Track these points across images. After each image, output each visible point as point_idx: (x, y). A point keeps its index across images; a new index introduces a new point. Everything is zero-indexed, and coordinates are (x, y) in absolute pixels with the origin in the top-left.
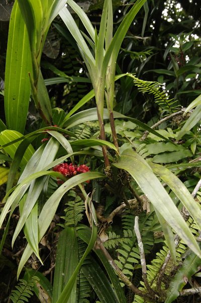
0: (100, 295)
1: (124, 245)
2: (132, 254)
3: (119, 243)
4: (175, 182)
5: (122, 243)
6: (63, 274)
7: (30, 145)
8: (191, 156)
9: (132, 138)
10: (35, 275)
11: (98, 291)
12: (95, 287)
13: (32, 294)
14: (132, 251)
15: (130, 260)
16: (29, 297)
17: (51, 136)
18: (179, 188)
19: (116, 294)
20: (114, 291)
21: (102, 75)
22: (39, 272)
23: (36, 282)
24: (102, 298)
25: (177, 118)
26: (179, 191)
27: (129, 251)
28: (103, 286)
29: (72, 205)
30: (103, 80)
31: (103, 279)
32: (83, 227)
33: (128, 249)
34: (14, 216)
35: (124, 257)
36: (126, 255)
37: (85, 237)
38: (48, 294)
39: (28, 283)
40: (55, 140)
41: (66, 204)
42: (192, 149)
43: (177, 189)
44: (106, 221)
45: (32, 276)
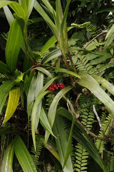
0: (78, 140)
1: (84, 112)
2: (89, 116)
3: (81, 112)
4: (110, 86)
5: (83, 112)
6: (59, 135)
7: (27, 75)
8: (111, 56)
9: (76, 53)
10: (41, 138)
11: (77, 139)
12: (75, 137)
13: (42, 147)
14: (89, 115)
15: (89, 119)
16: (41, 149)
17: (38, 70)
18: (112, 89)
19: (86, 138)
20: (85, 137)
21: (61, 34)
22: (42, 136)
23: (43, 141)
24: (80, 142)
25: (100, 37)
26: (113, 91)
27: (87, 115)
28: (79, 136)
29: (50, 97)
30: (62, 37)
31: (78, 132)
32: (61, 109)
33: (87, 114)
34: (18, 108)
35: (86, 119)
36: (86, 117)
37: (64, 113)
38: (51, 146)
39: (38, 142)
40: (41, 72)
41: (47, 97)
42: (111, 52)
43: (112, 90)
44: (76, 106)
45: (39, 139)
